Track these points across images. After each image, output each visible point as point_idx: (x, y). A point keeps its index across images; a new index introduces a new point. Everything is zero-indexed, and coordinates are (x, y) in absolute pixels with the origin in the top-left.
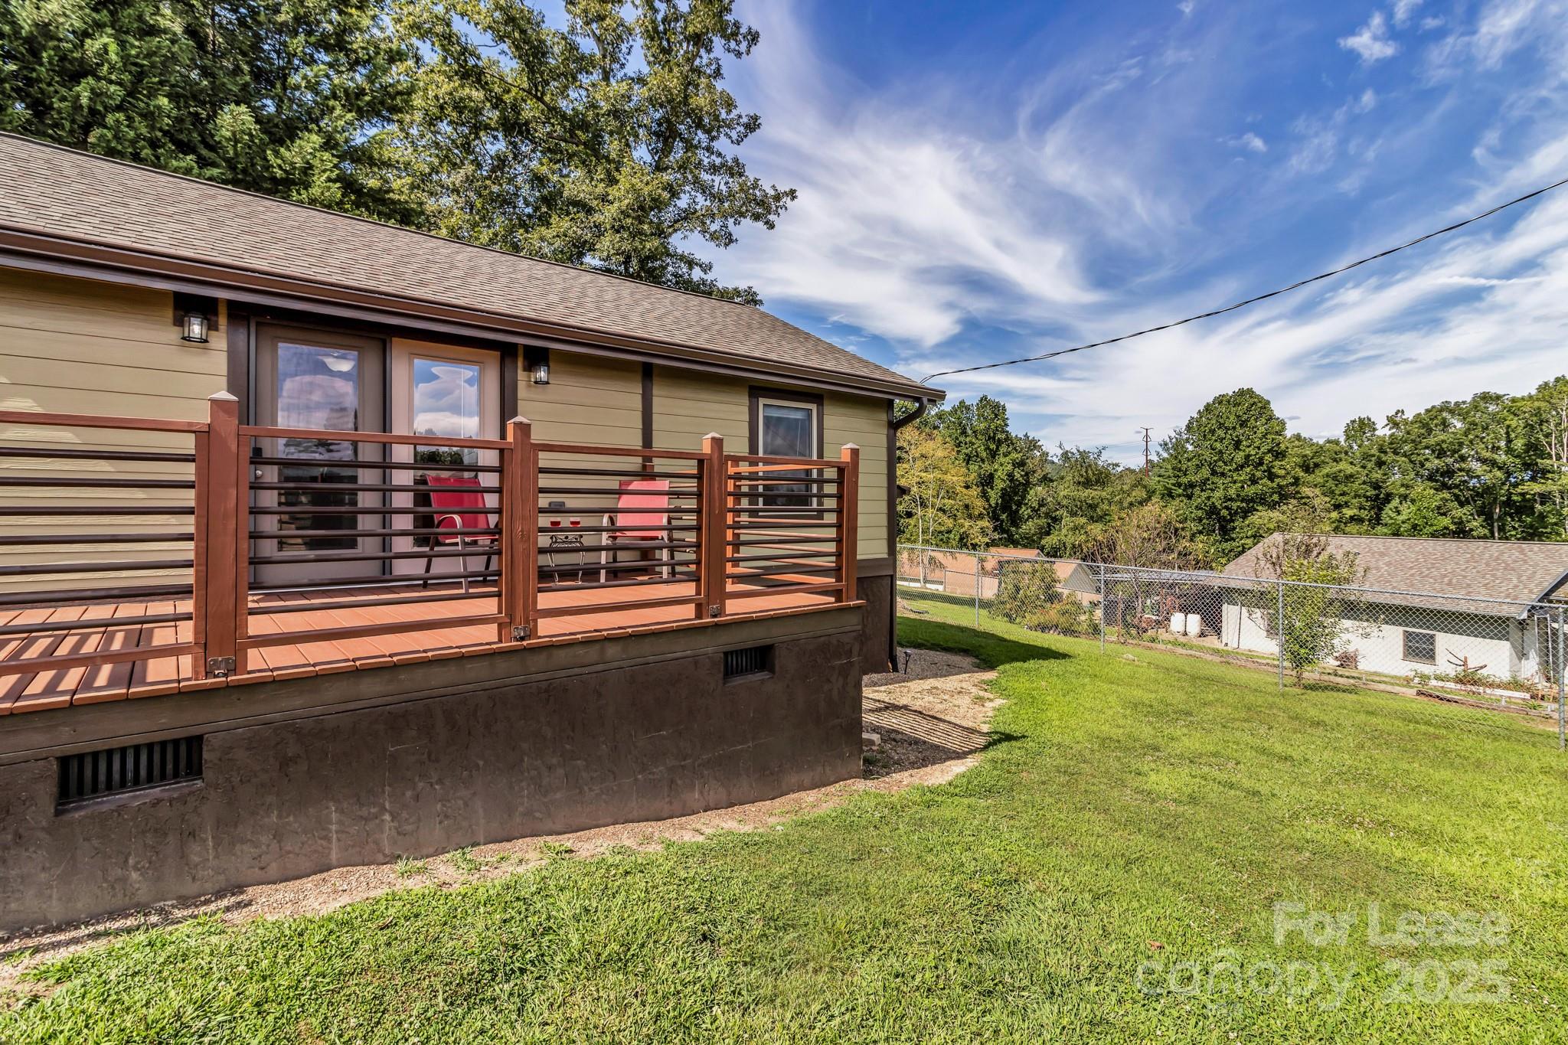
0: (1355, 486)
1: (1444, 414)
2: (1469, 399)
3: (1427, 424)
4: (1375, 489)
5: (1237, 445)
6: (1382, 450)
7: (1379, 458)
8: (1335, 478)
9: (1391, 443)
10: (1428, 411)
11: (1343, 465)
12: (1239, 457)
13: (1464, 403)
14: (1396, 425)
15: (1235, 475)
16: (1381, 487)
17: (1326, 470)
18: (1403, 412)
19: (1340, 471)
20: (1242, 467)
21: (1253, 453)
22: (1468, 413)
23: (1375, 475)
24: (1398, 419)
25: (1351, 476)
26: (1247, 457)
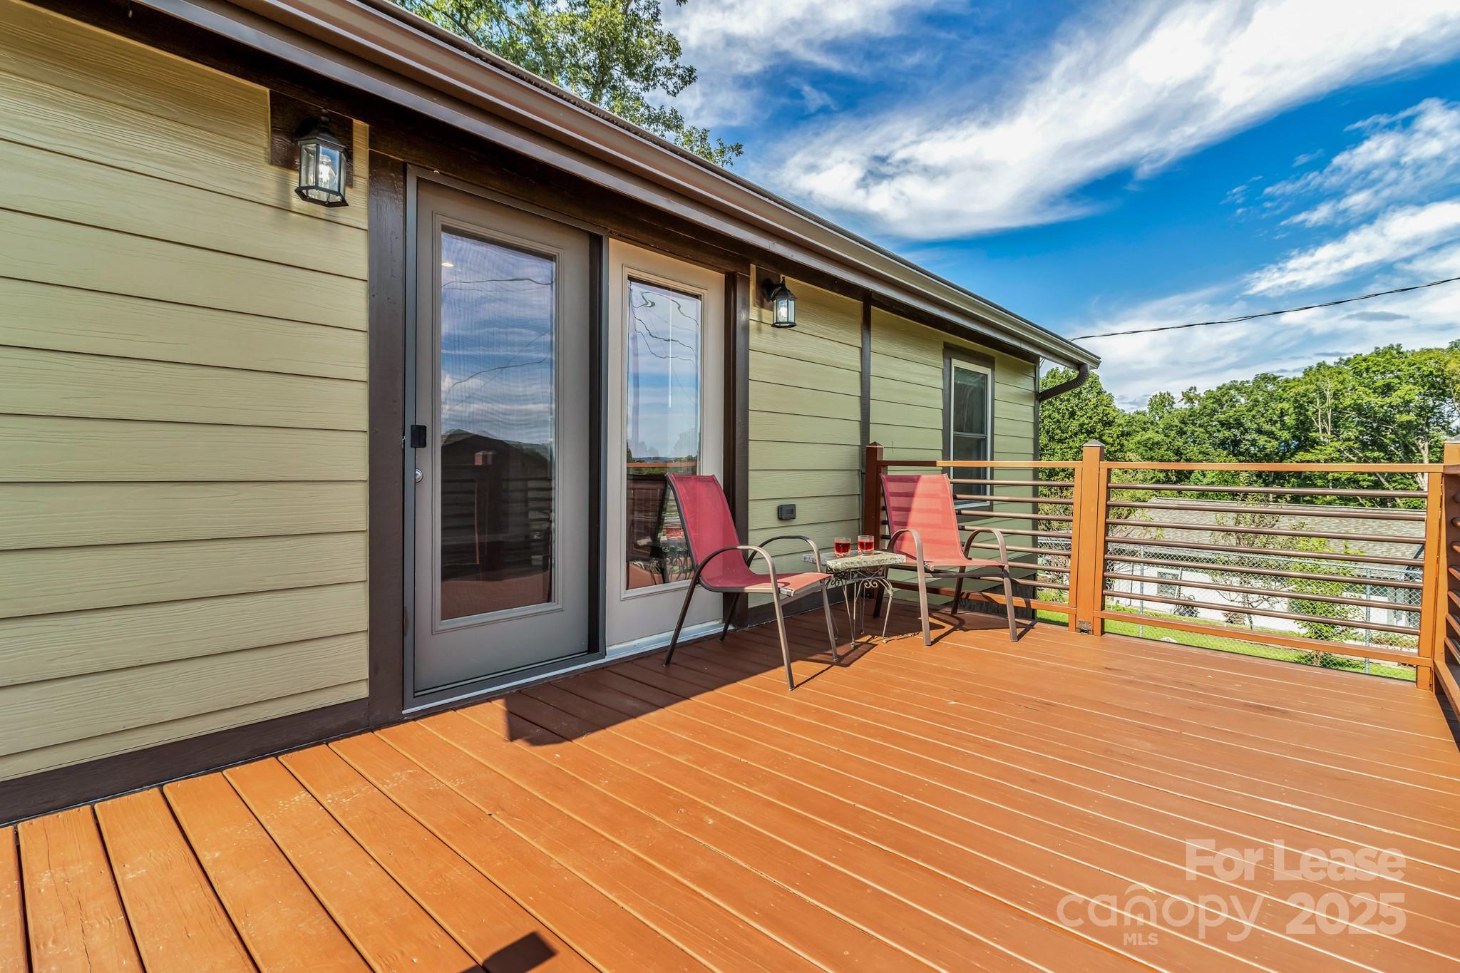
0: (1162, 451)
1: (1232, 392)
2: (1251, 379)
3: (1220, 400)
4: (1176, 454)
5: (1072, 415)
6: (1183, 422)
7: (1181, 429)
8: (1145, 445)
9: (1190, 416)
10: (1219, 388)
11: (1150, 434)
12: (1074, 425)
13: (1248, 382)
14: (1190, 400)
15: (1070, 441)
16: (1181, 454)
17: (1138, 438)
18: (1195, 388)
19: (1149, 439)
20: (1076, 434)
21: (1086, 422)
22: (1252, 392)
23: (1177, 443)
24: (1191, 395)
25: (1158, 443)
26: (1082, 425)
